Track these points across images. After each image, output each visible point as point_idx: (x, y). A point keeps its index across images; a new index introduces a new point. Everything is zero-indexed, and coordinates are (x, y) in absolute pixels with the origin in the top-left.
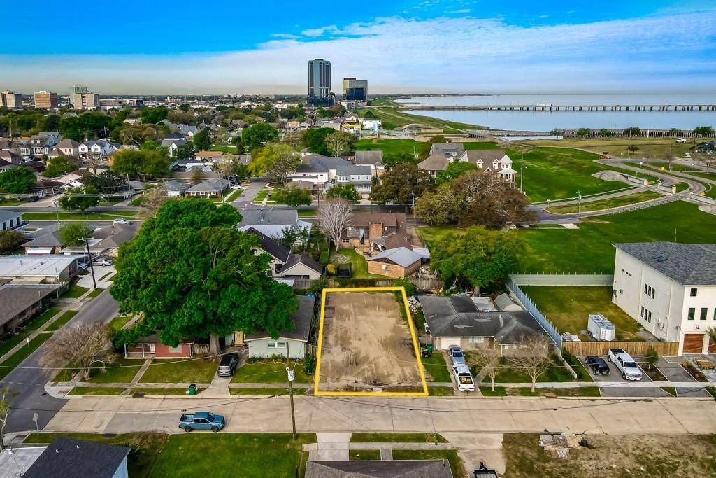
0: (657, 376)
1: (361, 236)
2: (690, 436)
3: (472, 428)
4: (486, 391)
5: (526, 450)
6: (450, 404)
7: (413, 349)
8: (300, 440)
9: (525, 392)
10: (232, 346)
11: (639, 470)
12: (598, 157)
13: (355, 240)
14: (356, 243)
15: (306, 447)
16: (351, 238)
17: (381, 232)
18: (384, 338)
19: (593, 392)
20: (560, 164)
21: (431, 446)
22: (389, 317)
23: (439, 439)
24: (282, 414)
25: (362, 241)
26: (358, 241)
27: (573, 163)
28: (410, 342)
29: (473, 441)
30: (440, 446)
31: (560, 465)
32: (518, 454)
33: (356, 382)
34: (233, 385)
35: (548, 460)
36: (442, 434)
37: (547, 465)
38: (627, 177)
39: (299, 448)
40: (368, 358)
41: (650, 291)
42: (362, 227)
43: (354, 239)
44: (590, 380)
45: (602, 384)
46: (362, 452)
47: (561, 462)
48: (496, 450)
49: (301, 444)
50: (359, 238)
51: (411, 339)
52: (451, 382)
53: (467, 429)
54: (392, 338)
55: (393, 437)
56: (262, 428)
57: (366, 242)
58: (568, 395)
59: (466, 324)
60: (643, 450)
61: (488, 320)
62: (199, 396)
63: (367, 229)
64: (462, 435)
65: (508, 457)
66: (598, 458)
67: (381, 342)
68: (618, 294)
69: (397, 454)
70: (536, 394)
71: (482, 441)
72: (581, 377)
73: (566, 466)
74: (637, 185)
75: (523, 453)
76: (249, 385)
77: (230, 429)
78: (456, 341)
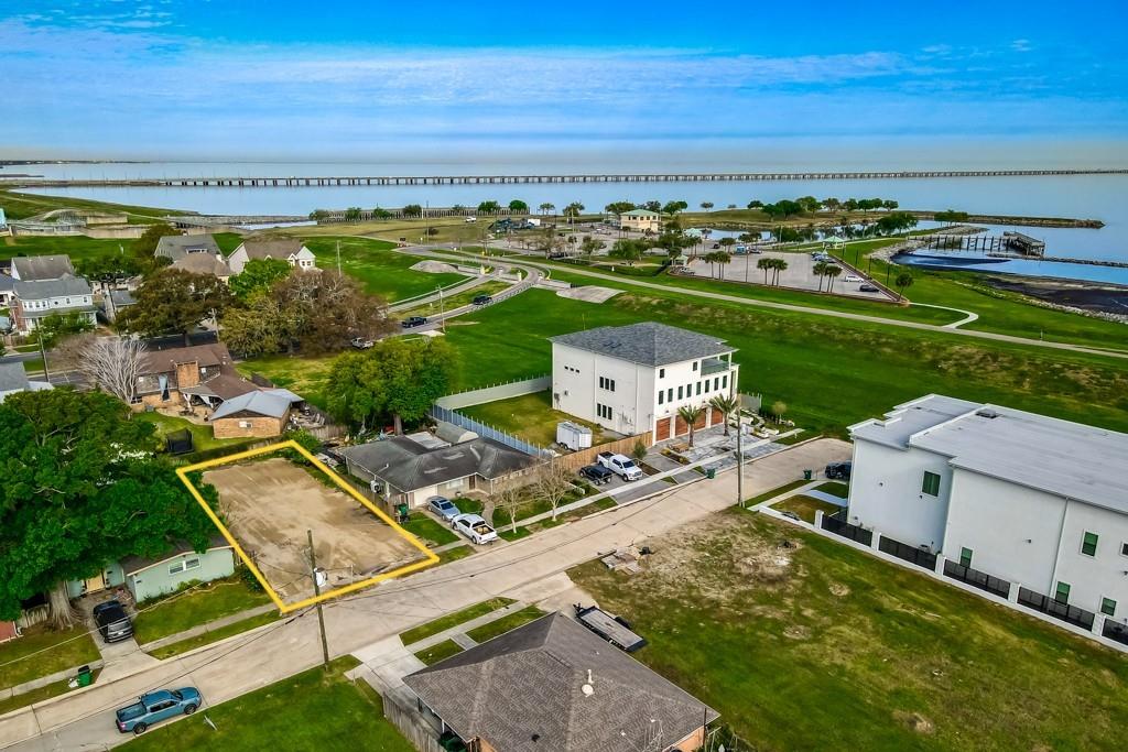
0: (650, 471)
1: (162, 389)
2: (715, 514)
3: (529, 579)
4: (508, 536)
5: (598, 577)
6: (481, 562)
7: (376, 517)
8: (337, 671)
9: (547, 523)
10: (84, 596)
11: (705, 557)
12: (395, 246)
13: (153, 397)
14: (156, 400)
15: (350, 675)
16: (145, 395)
17: (197, 376)
18: (325, 516)
19: (607, 503)
20: (357, 257)
21: (501, 613)
22: (306, 488)
23: (506, 602)
24: (275, 652)
25: (166, 396)
26: (159, 397)
27: (376, 254)
28: (365, 510)
29: (540, 590)
30: (513, 609)
31: (640, 579)
32: (596, 585)
33: (340, 579)
34: (149, 646)
35: (627, 579)
36: (502, 596)
37: (630, 583)
38: (456, 267)
39: (341, 681)
40: (328, 546)
41: (608, 384)
42: (162, 374)
43: (151, 394)
44: (597, 492)
45: (611, 493)
46: (432, 649)
47: (639, 576)
48: (571, 589)
49: (342, 674)
50: (159, 393)
51: (363, 506)
52: (459, 539)
53: (524, 580)
54: (334, 512)
55: (453, 620)
56: (265, 679)
57: (174, 397)
58: (589, 514)
59: (438, 466)
60: (693, 539)
61: (459, 455)
62: (100, 681)
63: (172, 375)
64: (526, 588)
65: (591, 592)
66: (665, 561)
67: (326, 522)
68: (561, 398)
69: (474, 635)
70: (559, 522)
71: (551, 586)
72: (589, 492)
73: (646, 578)
74: (473, 276)
75: (599, 582)
76: (180, 637)
77: (212, 700)
78: (431, 492)
